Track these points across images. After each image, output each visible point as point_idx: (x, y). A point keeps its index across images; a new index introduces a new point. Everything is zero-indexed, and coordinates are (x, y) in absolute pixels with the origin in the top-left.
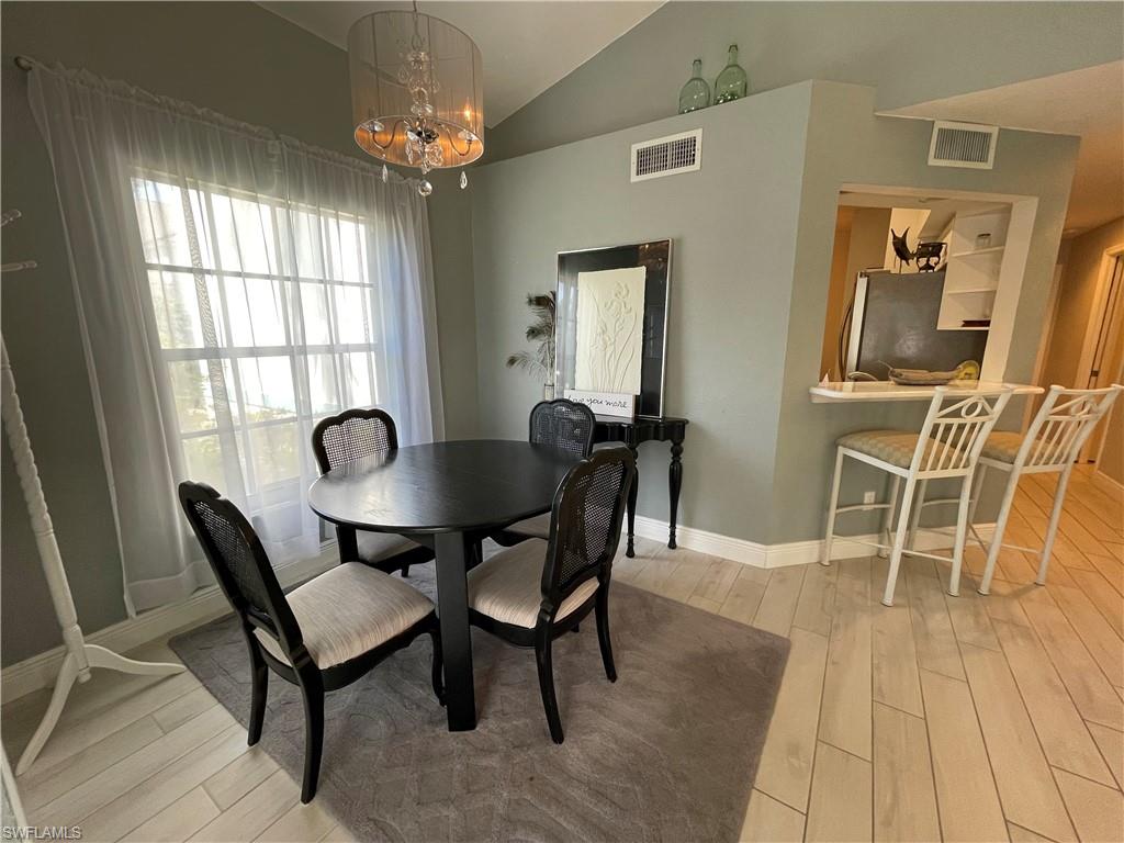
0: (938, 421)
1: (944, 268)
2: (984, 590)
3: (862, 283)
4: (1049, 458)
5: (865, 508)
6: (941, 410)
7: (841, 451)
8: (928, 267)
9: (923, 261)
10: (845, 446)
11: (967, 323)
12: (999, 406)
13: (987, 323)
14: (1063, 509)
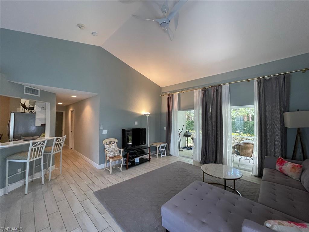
0: (32, 148)
1: (35, 113)
2: (50, 180)
3: (12, 115)
4: (58, 150)
5: (18, 174)
6: (32, 145)
7: (8, 161)
8: (31, 112)
9: (30, 110)
10: (8, 159)
11: (42, 125)
12: (46, 143)
13: (45, 125)
14: (62, 158)
